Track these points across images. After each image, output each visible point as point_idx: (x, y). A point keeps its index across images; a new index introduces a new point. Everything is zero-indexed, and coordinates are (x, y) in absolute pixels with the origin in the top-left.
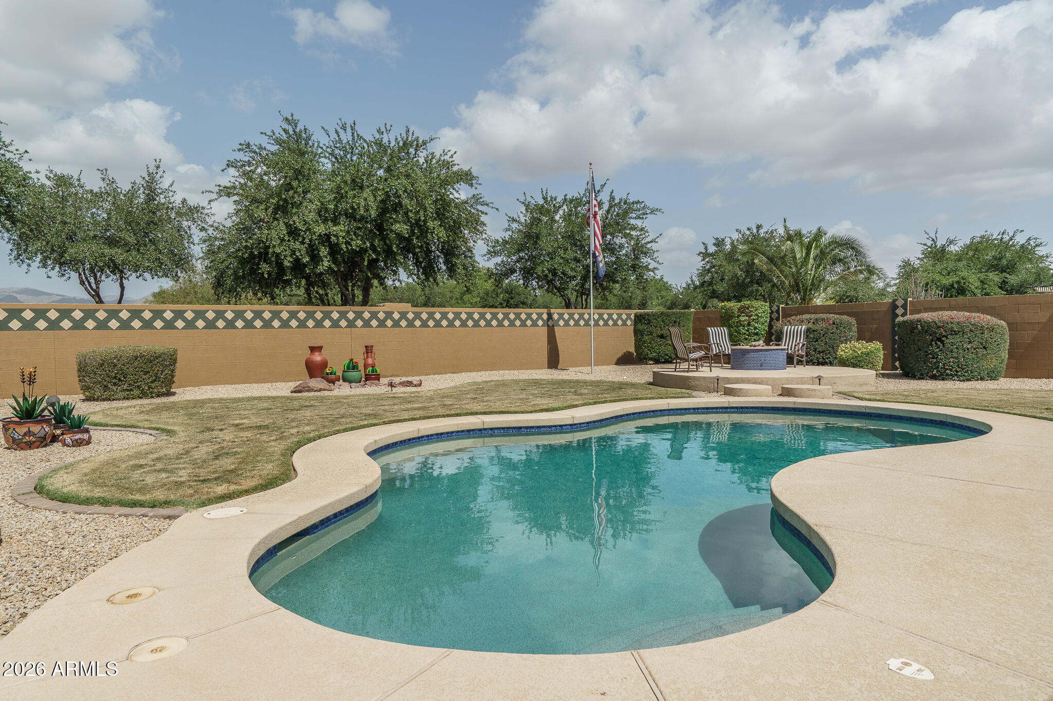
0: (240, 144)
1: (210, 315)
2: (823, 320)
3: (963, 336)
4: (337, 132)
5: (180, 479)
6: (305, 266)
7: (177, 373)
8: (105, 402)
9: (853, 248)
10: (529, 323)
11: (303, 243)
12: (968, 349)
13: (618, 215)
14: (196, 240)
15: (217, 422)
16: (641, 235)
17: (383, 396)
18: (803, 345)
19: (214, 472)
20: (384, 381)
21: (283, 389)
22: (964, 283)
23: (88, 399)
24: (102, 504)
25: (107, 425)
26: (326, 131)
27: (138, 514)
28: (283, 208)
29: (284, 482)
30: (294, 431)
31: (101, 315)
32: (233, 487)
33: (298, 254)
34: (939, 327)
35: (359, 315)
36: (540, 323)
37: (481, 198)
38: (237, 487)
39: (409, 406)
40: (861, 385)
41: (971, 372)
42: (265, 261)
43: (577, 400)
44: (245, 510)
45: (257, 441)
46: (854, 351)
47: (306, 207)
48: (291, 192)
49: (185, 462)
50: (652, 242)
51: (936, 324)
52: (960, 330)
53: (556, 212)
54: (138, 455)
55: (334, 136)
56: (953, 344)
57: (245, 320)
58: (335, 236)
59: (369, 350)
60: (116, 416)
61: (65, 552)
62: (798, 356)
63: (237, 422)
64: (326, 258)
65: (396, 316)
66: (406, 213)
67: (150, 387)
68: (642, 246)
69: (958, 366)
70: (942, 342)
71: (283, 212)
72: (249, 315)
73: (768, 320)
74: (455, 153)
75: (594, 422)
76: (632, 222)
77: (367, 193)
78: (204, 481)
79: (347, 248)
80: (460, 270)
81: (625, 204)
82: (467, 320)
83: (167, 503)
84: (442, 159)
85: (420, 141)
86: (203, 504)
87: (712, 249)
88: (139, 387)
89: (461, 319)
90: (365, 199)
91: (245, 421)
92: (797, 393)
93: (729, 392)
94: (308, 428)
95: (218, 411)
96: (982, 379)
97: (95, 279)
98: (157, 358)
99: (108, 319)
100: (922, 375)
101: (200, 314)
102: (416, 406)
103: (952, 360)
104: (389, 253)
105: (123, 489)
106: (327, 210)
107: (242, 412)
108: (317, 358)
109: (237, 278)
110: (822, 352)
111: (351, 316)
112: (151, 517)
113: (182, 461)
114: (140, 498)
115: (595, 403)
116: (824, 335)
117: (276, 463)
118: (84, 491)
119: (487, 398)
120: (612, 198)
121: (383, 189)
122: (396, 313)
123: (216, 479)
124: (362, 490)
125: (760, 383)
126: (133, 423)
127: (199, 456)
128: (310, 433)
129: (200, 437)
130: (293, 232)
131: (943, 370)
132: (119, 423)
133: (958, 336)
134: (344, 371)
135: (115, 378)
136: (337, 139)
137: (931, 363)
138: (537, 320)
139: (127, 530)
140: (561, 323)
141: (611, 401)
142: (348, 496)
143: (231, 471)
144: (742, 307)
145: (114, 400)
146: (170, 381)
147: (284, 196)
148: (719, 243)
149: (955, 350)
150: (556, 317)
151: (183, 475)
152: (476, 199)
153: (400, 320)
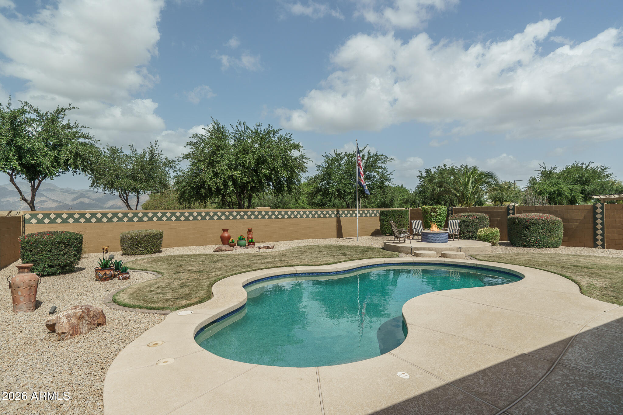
0: (193, 135)
1: (178, 214)
2: (471, 216)
3: (538, 226)
4: (237, 127)
5: (167, 298)
6: (221, 190)
7: (163, 242)
8: (132, 256)
9: (492, 178)
10: (327, 216)
11: (220, 179)
12: (541, 233)
13: (372, 161)
14: (172, 177)
15: (181, 268)
16: (384, 171)
17: (255, 254)
18: (458, 230)
19: (181, 295)
20: (257, 245)
21: (209, 249)
22: (561, 191)
23: (123, 254)
24: (139, 308)
25: (135, 269)
26: (232, 126)
27: (153, 313)
28: (212, 164)
29: (208, 299)
30: (213, 274)
31: (130, 215)
32: (188, 302)
33: (218, 185)
34: (526, 221)
35: (246, 213)
36: (333, 216)
37: (304, 156)
38: (190, 302)
39: (265, 261)
40: (482, 251)
41: (543, 244)
42: (203, 188)
43: (342, 258)
44: (193, 312)
45: (198, 279)
46: (485, 232)
47: (222, 163)
48: (215, 156)
49: (169, 289)
50: (389, 174)
51: (525, 220)
52: (537, 223)
53: (342, 159)
54: (150, 285)
55: (235, 128)
56: (533, 230)
57: (193, 216)
58: (235, 176)
59: (250, 231)
60: (138, 264)
61: (129, 328)
62: (455, 235)
63: (189, 268)
64: (231, 186)
65: (263, 213)
66: (268, 164)
67: (151, 249)
68: (385, 177)
69: (536, 241)
70: (528, 229)
71: (211, 166)
72: (195, 214)
73: (446, 215)
74: (292, 134)
75: (347, 270)
76: (379, 165)
77: (250, 156)
78: (177, 298)
79: (241, 181)
80: (294, 190)
81: (376, 156)
82: (297, 215)
83: (163, 308)
84: (286, 137)
85: (275, 130)
86: (177, 309)
87: (424, 174)
88: (146, 249)
89: (294, 215)
90: (249, 159)
91: (193, 268)
92: (448, 256)
93: (416, 255)
94: (219, 273)
95: (181, 262)
96: (549, 247)
97: (126, 194)
98: (155, 236)
99: (133, 217)
100: (519, 244)
101: (173, 214)
102: (269, 260)
103: (533, 238)
104: (260, 182)
105: (147, 301)
106: (232, 164)
107: (191, 263)
108: (226, 235)
109: (190, 196)
110: (471, 232)
111: (242, 214)
112: (158, 314)
113: (168, 288)
114: (153, 306)
115: (350, 260)
116: (471, 224)
117: (205, 291)
118: (132, 302)
119: (301, 257)
120: (369, 154)
121: (257, 154)
122: (263, 212)
123: (182, 298)
124: (239, 304)
125: (432, 250)
126: (145, 268)
127: (174, 287)
128: (220, 275)
129: (174, 276)
130: (216, 174)
131: (529, 243)
132: (140, 268)
133: (536, 226)
134: (238, 241)
135: (136, 245)
136: (237, 130)
137: (523, 239)
138: (332, 214)
139: (150, 319)
140: (344, 215)
141: (358, 259)
142: (232, 307)
143: (188, 294)
144: (432, 208)
145: (135, 255)
146: (160, 246)
147: (212, 158)
148: (427, 171)
149: (535, 233)
150: (341, 212)
151: (169, 296)
152: (302, 156)
153: (265, 215)
